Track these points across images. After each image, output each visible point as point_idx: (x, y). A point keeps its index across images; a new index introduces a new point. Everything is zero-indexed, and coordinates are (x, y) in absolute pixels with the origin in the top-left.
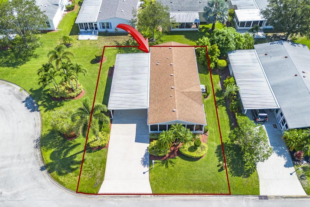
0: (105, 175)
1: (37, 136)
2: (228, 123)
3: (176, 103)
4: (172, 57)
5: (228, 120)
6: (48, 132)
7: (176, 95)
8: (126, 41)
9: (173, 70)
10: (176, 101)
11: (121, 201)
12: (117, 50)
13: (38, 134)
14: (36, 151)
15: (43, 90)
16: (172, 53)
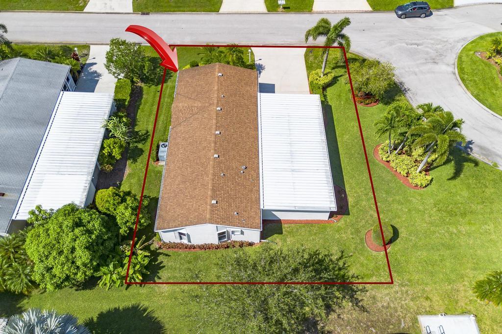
0: (304, 58)
1: (409, 94)
2: (141, 108)
3: (216, 84)
4: (214, 175)
5: (139, 111)
6: (397, 98)
7: (216, 96)
8: (334, 311)
9: (215, 143)
10: (216, 88)
11: (282, 42)
12: (350, 274)
13: (410, 97)
14: (398, 80)
15: (453, 162)
16: (213, 186)
